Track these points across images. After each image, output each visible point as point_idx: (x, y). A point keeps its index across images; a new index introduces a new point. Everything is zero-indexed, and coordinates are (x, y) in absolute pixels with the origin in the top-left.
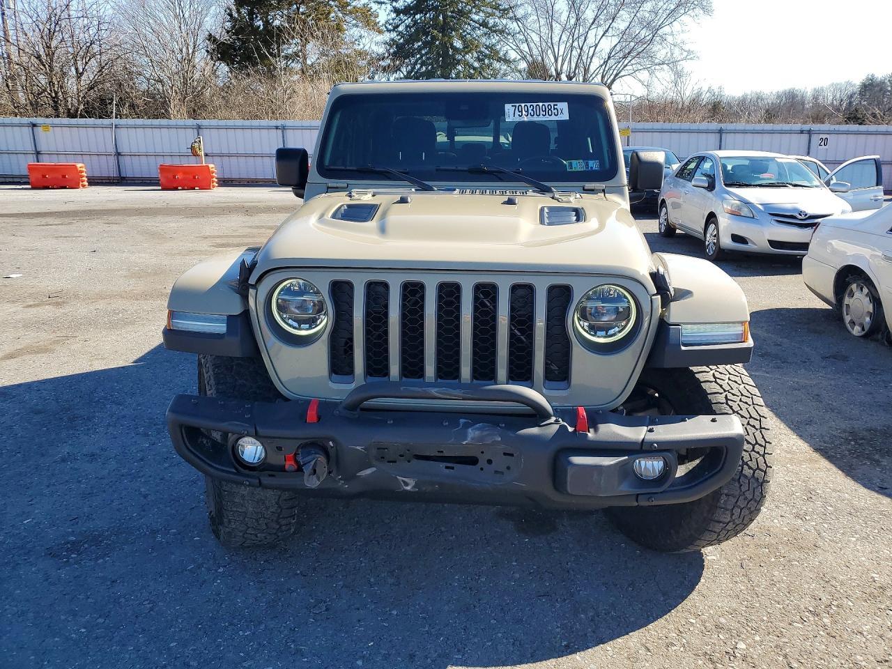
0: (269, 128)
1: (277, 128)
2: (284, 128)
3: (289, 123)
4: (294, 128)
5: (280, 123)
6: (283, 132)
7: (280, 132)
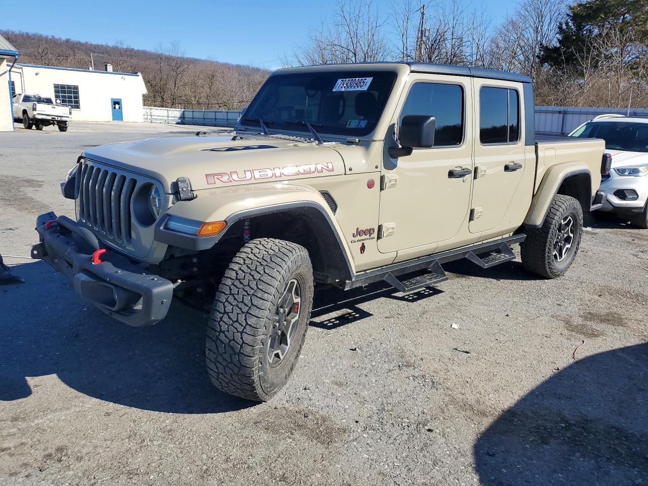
0: (553, 112)
1: (560, 112)
2: (565, 113)
3: (570, 109)
4: (573, 113)
5: (562, 108)
6: (564, 116)
7: (561, 115)
